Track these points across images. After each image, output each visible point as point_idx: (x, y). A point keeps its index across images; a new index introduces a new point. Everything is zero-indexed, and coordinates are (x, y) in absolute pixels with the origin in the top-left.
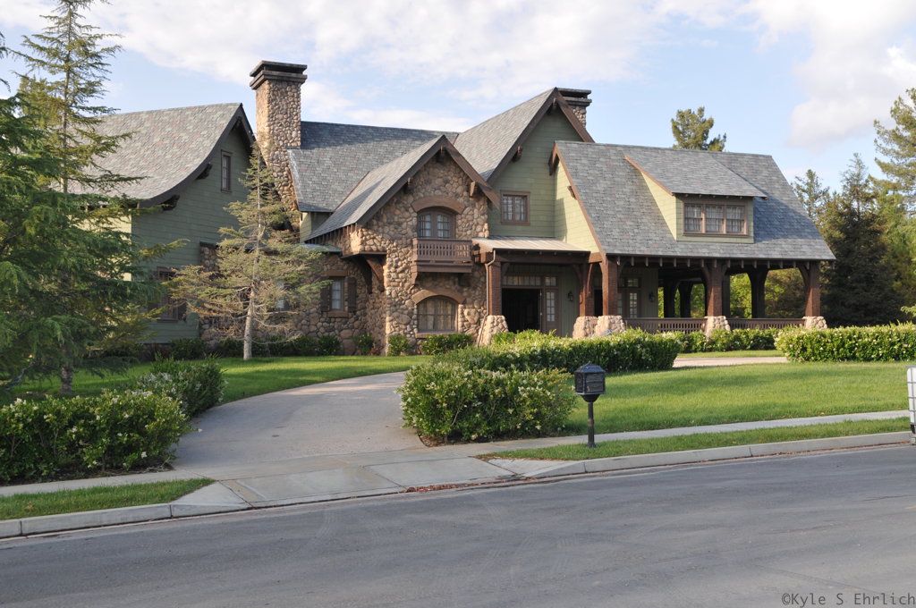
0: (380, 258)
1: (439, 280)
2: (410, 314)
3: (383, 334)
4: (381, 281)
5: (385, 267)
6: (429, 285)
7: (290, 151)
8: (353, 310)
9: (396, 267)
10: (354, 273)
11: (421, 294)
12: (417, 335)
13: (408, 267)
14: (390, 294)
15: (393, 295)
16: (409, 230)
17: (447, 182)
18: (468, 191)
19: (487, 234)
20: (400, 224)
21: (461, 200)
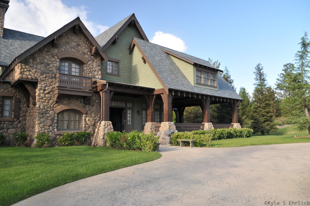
0: (34, 84)
1: (72, 100)
2: (52, 120)
3: (33, 132)
4: (34, 98)
5: (37, 90)
6: (65, 102)
8: (17, 117)
9: (44, 90)
10: (19, 95)
11: (60, 108)
12: (57, 132)
13: (52, 91)
14: (39, 107)
15: (41, 107)
16: (54, 69)
17: (79, 45)
18: (91, 52)
19: (100, 77)
20: (48, 65)
21: (86, 56)
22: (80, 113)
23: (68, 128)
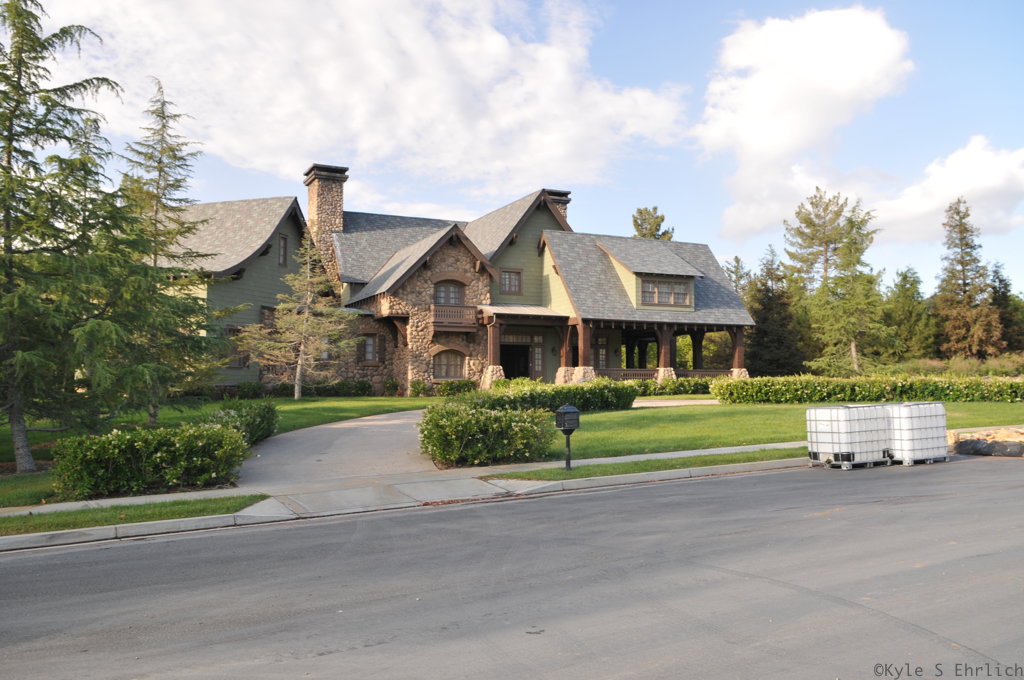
0: (405, 319)
1: (451, 338)
2: (428, 364)
3: (406, 380)
4: (405, 337)
5: (408, 327)
6: (443, 341)
7: (334, 235)
8: (382, 360)
9: (417, 327)
10: (383, 331)
11: (437, 348)
12: (433, 381)
13: (426, 327)
14: (412, 348)
15: (414, 349)
16: (427, 298)
17: (458, 261)
18: (475, 268)
21: (469, 275)
22: (463, 355)
23: (447, 375)
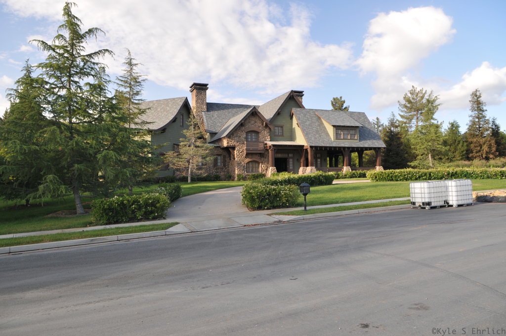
0: (234, 148)
1: (253, 156)
2: (244, 167)
3: (235, 174)
4: (234, 156)
5: (235, 151)
6: (250, 157)
7: (203, 113)
8: (225, 166)
9: (239, 151)
10: (225, 153)
11: (247, 160)
12: (246, 174)
13: (243, 151)
15: (238, 161)
16: (243, 139)
17: (256, 122)
18: (263, 125)
19: (269, 139)
20: (240, 137)
21: (260, 128)
22: (259, 163)
23: (252, 171)
